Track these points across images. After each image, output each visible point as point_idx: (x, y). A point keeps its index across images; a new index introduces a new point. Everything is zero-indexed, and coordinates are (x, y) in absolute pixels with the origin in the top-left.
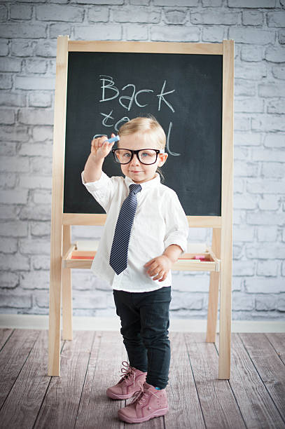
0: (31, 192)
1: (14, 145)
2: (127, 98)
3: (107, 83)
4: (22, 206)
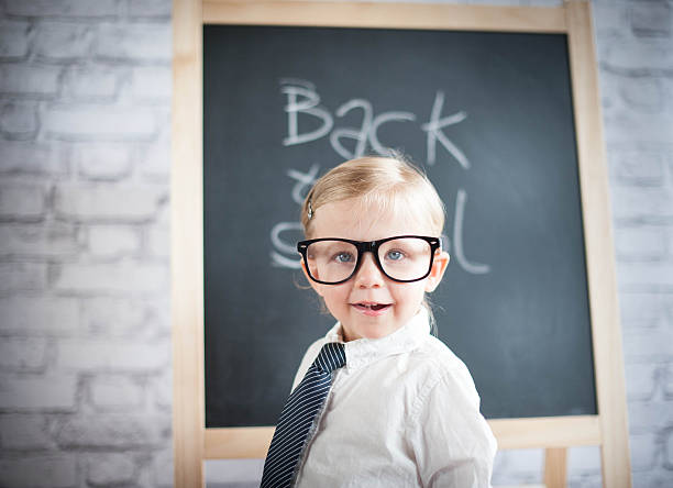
0: (84, 380)
1: (43, 268)
2: (350, 133)
3: (300, 99)
4: (63, 414)
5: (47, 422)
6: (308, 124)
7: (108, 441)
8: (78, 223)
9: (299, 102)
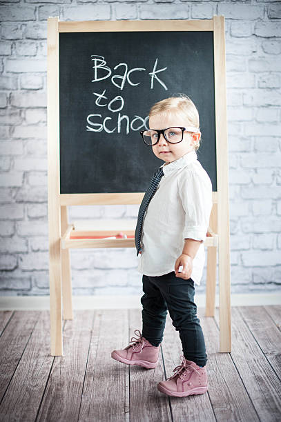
0: (26, 174)
1: (7, 128)
2: (119, 77)
3: (99, 63)
4: (17, 188)
5: (11, 192)
6: (102, 73)
7: (36, 199)
8: (21, 109)
9: (99, 64)
